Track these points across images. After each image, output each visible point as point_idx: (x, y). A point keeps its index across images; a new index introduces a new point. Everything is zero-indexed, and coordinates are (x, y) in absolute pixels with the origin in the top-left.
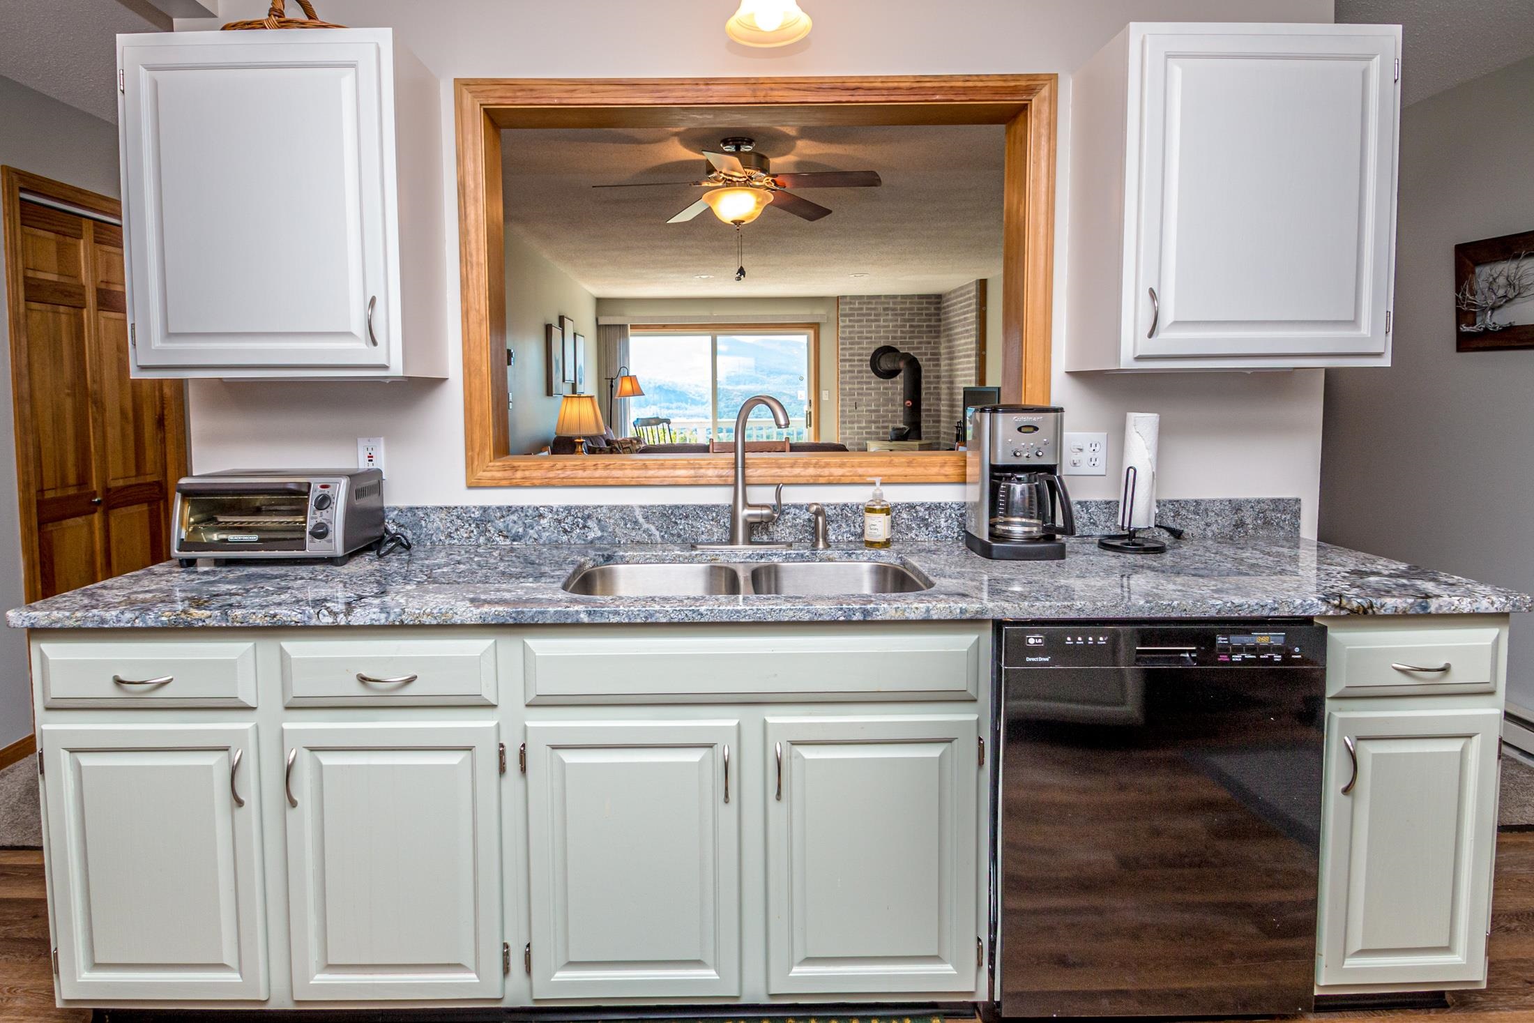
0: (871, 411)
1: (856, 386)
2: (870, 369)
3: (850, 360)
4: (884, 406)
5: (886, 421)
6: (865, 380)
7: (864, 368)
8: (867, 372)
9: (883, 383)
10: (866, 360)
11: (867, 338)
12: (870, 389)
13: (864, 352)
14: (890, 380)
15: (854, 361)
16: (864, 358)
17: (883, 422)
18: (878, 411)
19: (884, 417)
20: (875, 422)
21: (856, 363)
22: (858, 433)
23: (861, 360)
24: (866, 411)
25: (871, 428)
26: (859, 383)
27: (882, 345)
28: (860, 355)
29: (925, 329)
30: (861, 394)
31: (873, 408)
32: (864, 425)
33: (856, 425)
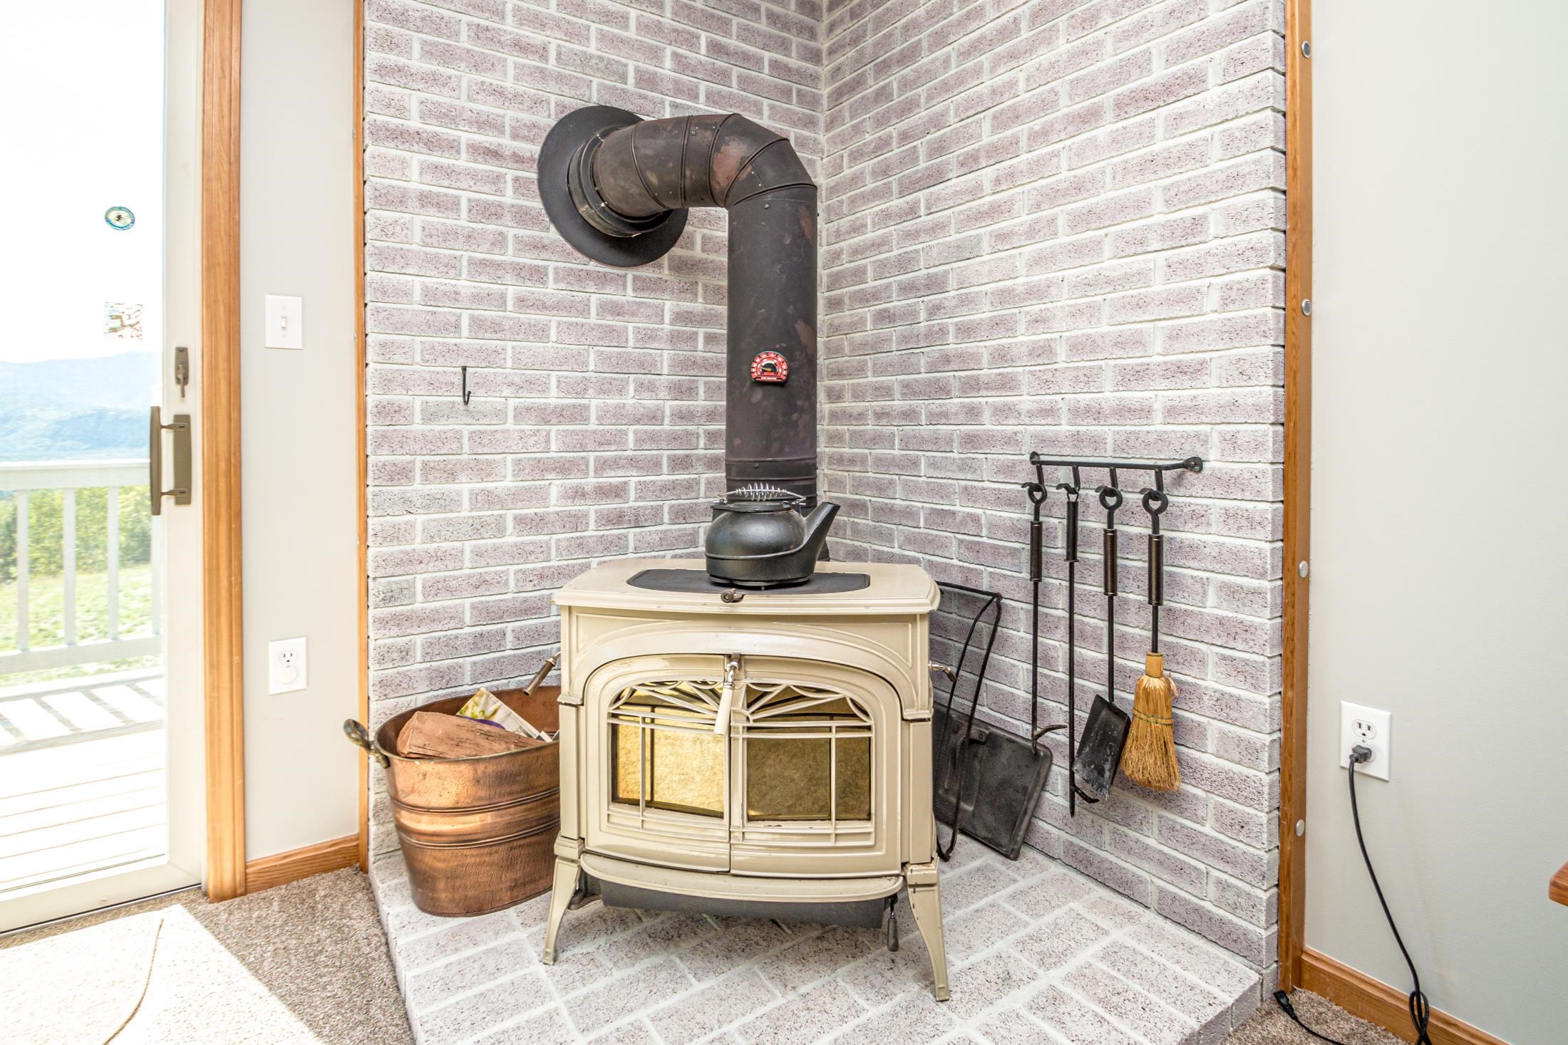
0: (545, 416)
1: (465, 285)
2: (537, 204)
3: (432, 143)
4: (603, 391)
5: (615, 464)
6: (509, 257)
7: (509, 197)
8: (522, 217)
9: (602, 280)
10: (518, 159)
11: (521, 47)
12: (543, 306)
13: (511, 115)
14: (630, 274)
15: (453, 147)
16: (507, 143)
17: (603, 465)
18: (578, 414)
19: (604, 442)
20: (563, 469)
21: (463, 162)
22: (478, 528)
23: (493, 154)
24: (520, 414)
25: (543, 498)
26: (480, 266)
27: (595, 99)
28: (483, 124)
29: (765, 75)
30: (496, 328)
31: (554, 399)
32: (506, 483)
33: (465, 487)
